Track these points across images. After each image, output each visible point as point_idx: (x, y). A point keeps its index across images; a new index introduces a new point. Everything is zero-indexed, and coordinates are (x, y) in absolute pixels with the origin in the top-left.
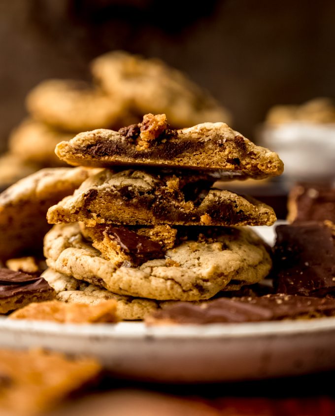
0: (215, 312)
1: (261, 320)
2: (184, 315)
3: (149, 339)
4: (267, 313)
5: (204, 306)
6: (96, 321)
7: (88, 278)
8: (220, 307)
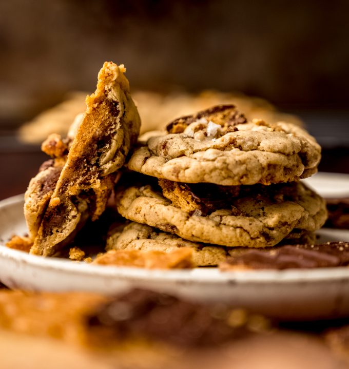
0: (285, 259)
1: (329, 266)
2: (256, 261)
3: (232, 283)
4: (334, 260)
5: (273, 253)
6: (175, 267)
7: (161, 225)
8: (287, 253)
